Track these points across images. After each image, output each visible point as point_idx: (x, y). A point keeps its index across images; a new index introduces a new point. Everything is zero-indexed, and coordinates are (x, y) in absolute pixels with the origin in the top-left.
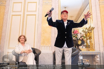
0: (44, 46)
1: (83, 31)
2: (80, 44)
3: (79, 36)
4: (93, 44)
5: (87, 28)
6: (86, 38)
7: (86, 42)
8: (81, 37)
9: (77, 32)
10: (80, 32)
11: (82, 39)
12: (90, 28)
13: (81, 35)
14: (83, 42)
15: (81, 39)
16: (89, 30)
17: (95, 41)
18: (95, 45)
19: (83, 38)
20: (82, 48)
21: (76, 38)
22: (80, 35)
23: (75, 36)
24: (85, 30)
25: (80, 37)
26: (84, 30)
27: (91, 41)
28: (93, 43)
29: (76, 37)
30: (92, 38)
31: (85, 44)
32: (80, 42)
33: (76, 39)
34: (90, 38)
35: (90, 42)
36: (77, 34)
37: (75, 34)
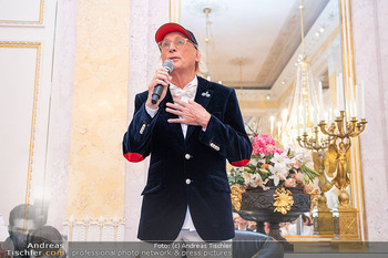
1: (304, 140)
2: (284, 211)
3: (280, 168)
4: (355, 212)
5: (322, 125)
6: (316, 180)
7: (319, 201)
8: (291, 172)
9: (270, 148)
10: (286, 148)
11: (299, 184)
12: (339, 121)
13: (293, 161)
14: (302, 200)
15: (290, 182)
16: (337, 132)
17: (367, 194)
18: (369, 219)
19: (299, 176)
20: (299, 233)
21: (264, 176)
22: (288, 161)
23: (259, 165)
24: (311, 135)
25: (285, 171)
26: (305, 136)
27: (344, 196)
28: (357, 205)
29: (263, 170)
30: (354, 176)
31: (314, 212)
32: (284, 203)
33: (262, 184)
34: (342, 179)
35: (340, 199)
36: (269, 156)
37: (258, 155)
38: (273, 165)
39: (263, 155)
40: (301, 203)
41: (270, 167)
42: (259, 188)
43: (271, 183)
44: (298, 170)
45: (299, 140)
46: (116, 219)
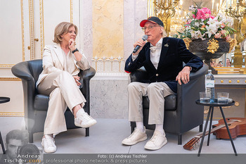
0: (104, 61)
2: (213, 52)
3: (212, 27)
8: (219, 29)
9: (207, 15)
11: (223, 36)
13: (220, 23)
14: (224, 45)
15: (218, 35)
19: (225, 32)
21: (203, 32)
22: (218, 23)
23: (201, 26)
24: (234, 8)
25: (216, 29)
26: (230, 8)
29: (202, 29)
32: (213, 47)
33: (201, 37)
36: (206, 20)
37: (200, 20)
38: (208, 25)
39: (203, 20)
40: (224, 48)
41: (207, 27)
42: (200, 39)
43: (206, 36)
44: (223, 28)
45: (227, 11)
46: (120, 58)
